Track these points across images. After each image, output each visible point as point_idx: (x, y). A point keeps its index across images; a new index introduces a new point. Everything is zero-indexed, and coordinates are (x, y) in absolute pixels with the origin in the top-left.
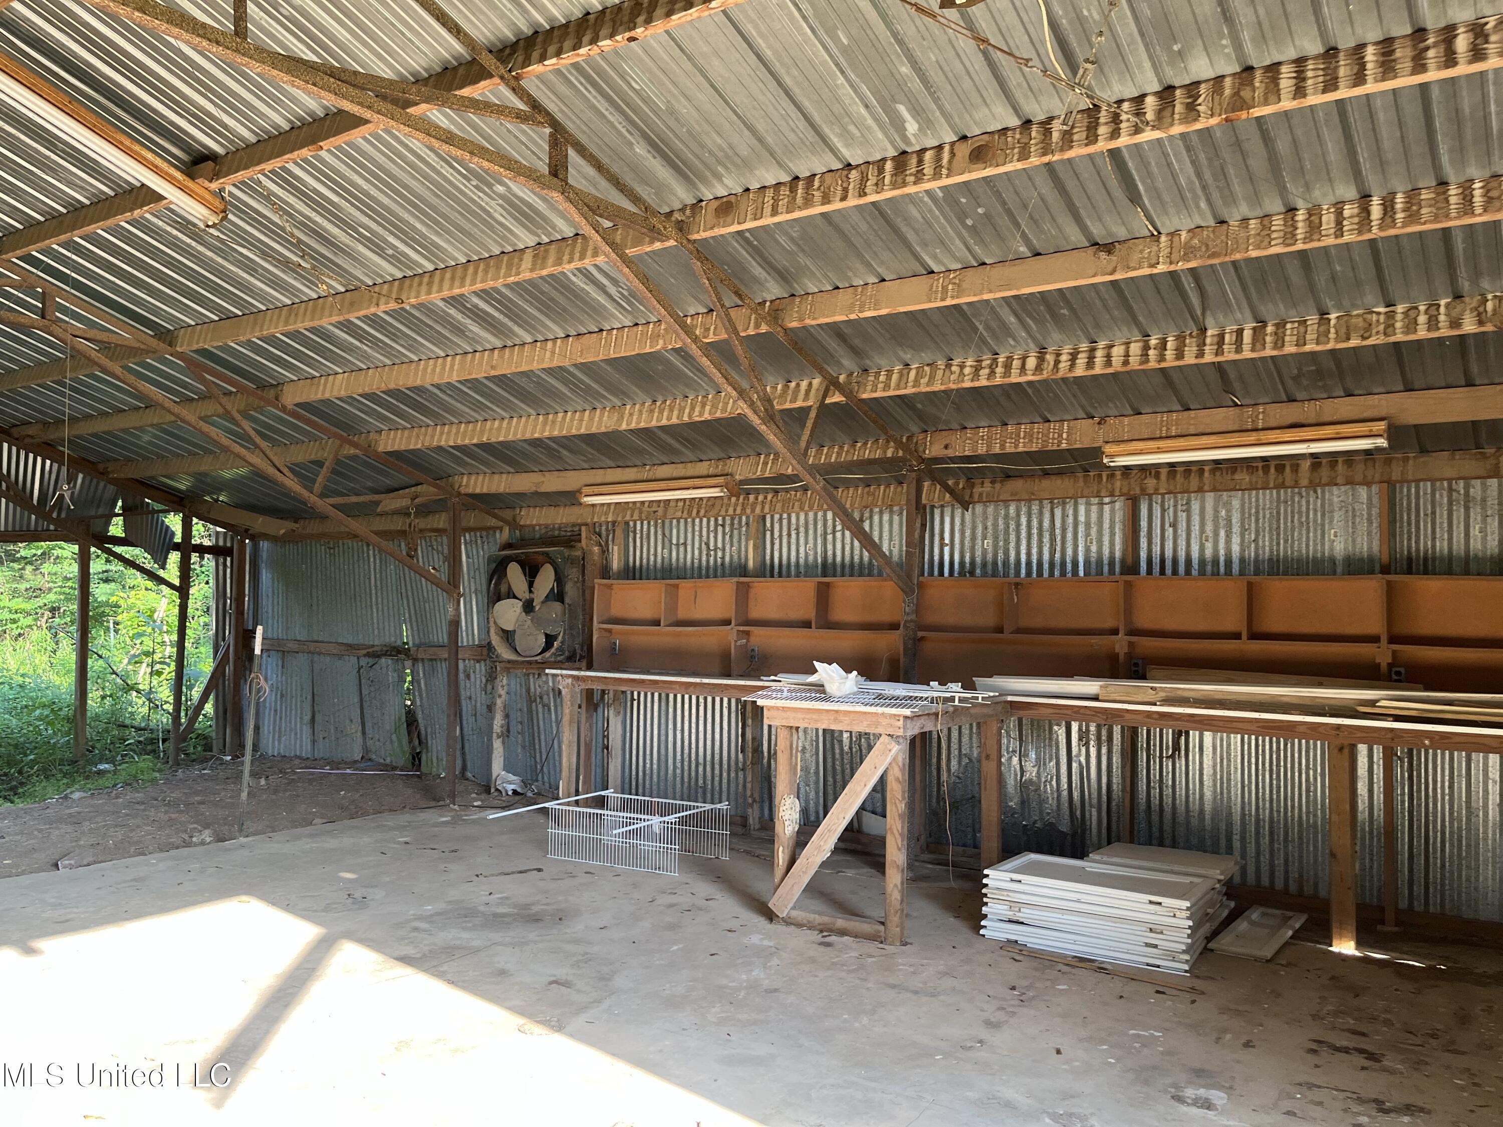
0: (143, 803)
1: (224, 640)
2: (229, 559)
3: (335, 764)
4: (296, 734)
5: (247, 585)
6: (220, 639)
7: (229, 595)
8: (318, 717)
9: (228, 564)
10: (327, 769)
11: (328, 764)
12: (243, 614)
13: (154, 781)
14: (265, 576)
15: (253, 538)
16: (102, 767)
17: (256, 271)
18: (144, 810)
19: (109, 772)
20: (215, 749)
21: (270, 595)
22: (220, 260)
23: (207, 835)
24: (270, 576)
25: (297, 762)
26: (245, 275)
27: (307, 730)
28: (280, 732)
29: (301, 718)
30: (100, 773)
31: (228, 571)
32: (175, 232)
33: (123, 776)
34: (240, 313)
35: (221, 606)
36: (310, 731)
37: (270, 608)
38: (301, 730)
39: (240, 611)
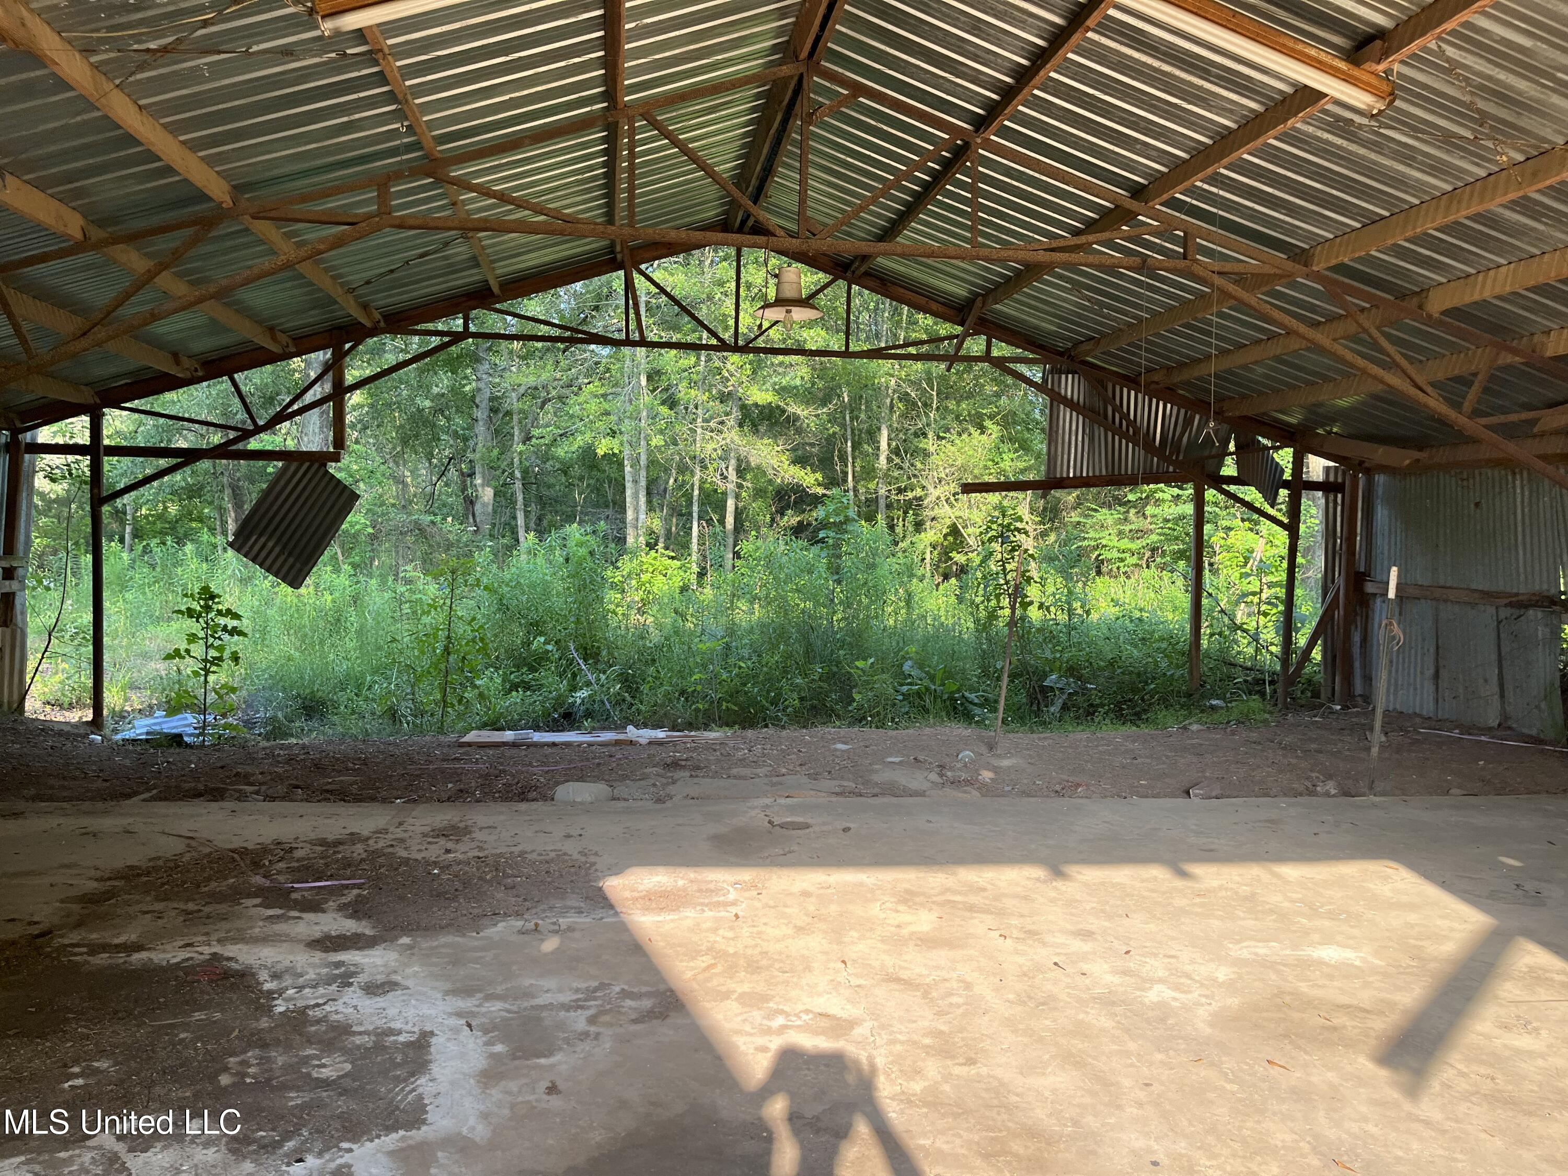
0: (1260, 743)
1: (1333, 582)
2: (1339, 496)
3: (1468, 729)
4: (1415, 689)
5: (1359, 524)
6: (1329, 581)
7: (1339, 534)
8: (1444, 673)
9: (1339, 500)
10: (1456, 734)
11: (1457, 727)
12: (1354, 554)
13: (1265, 721)
14: (1381, 514)
15: (1368, 472)
16: (1214, 702)
17: (1413, 159)
18: (1262, 751)
19: (1222, 708)
20: (1323, 696)
21: (1386, 533)
22: (1373, 156)
23: (1331, 787)
24: (1386, 512)
25: (1418, 720)
26: (1401, 168)
27: (1429, 687)
28: (1396, 685)
29: (1422, 673)
30: (1213, 707)
31: (1339, 508)
32: (1326, 136)
33: (1235, 715)
34: (1386, 214)
35: (1330, 546)
36: (1432, 688)
37: (1386, 548)
38: (1422, 687)
39: (1351, 552)
